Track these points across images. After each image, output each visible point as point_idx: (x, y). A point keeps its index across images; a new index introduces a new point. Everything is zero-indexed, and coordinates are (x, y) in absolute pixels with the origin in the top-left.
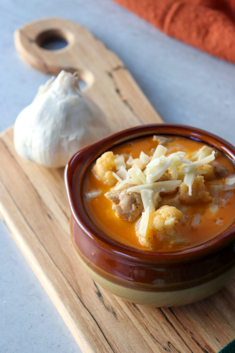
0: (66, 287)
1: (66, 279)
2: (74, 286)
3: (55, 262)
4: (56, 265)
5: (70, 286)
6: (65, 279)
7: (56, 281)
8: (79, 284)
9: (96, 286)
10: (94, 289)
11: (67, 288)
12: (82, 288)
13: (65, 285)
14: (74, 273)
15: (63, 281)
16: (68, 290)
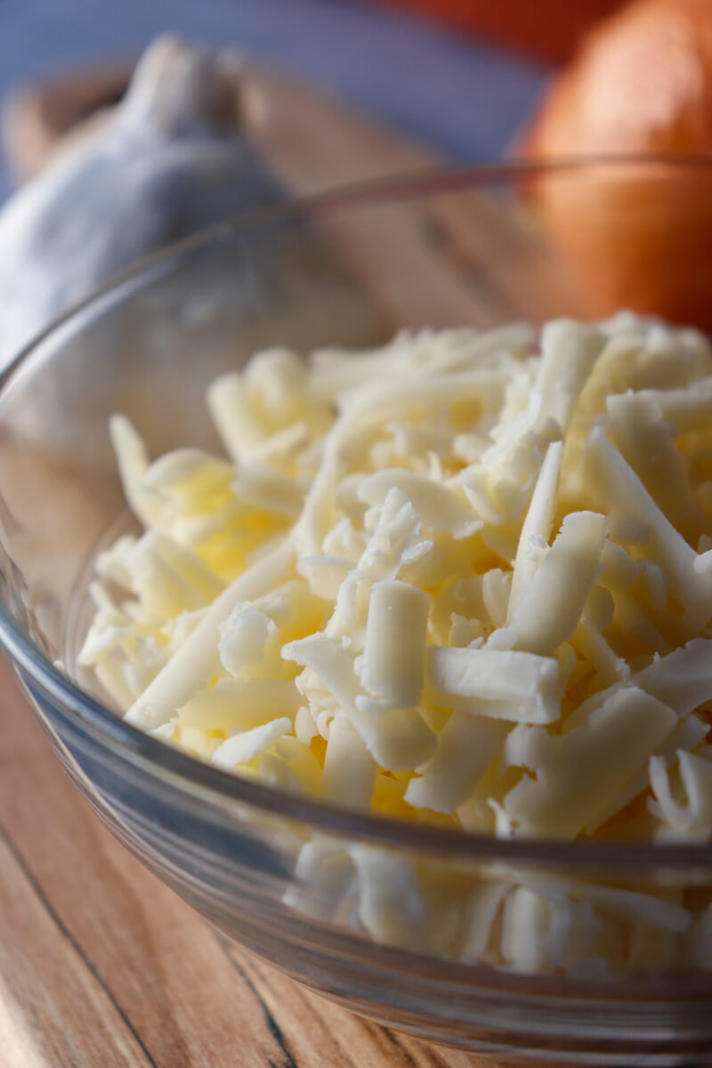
0: (107, 1037)
1: (112, 997)
2: (153, 1036)
3: (62, 914)
4: (64, 931)
5: (129, 1036)
6: (104, 996)
7: (50, 1007)
8: (183, 1024)
9: (278, 1034)
10: (263, 1052)
11: (112, 1045)
12: (194, 1048)
13: (101, 1026)
14: (158, 970)
15: (91, 1008)
16: (117, 1052)
